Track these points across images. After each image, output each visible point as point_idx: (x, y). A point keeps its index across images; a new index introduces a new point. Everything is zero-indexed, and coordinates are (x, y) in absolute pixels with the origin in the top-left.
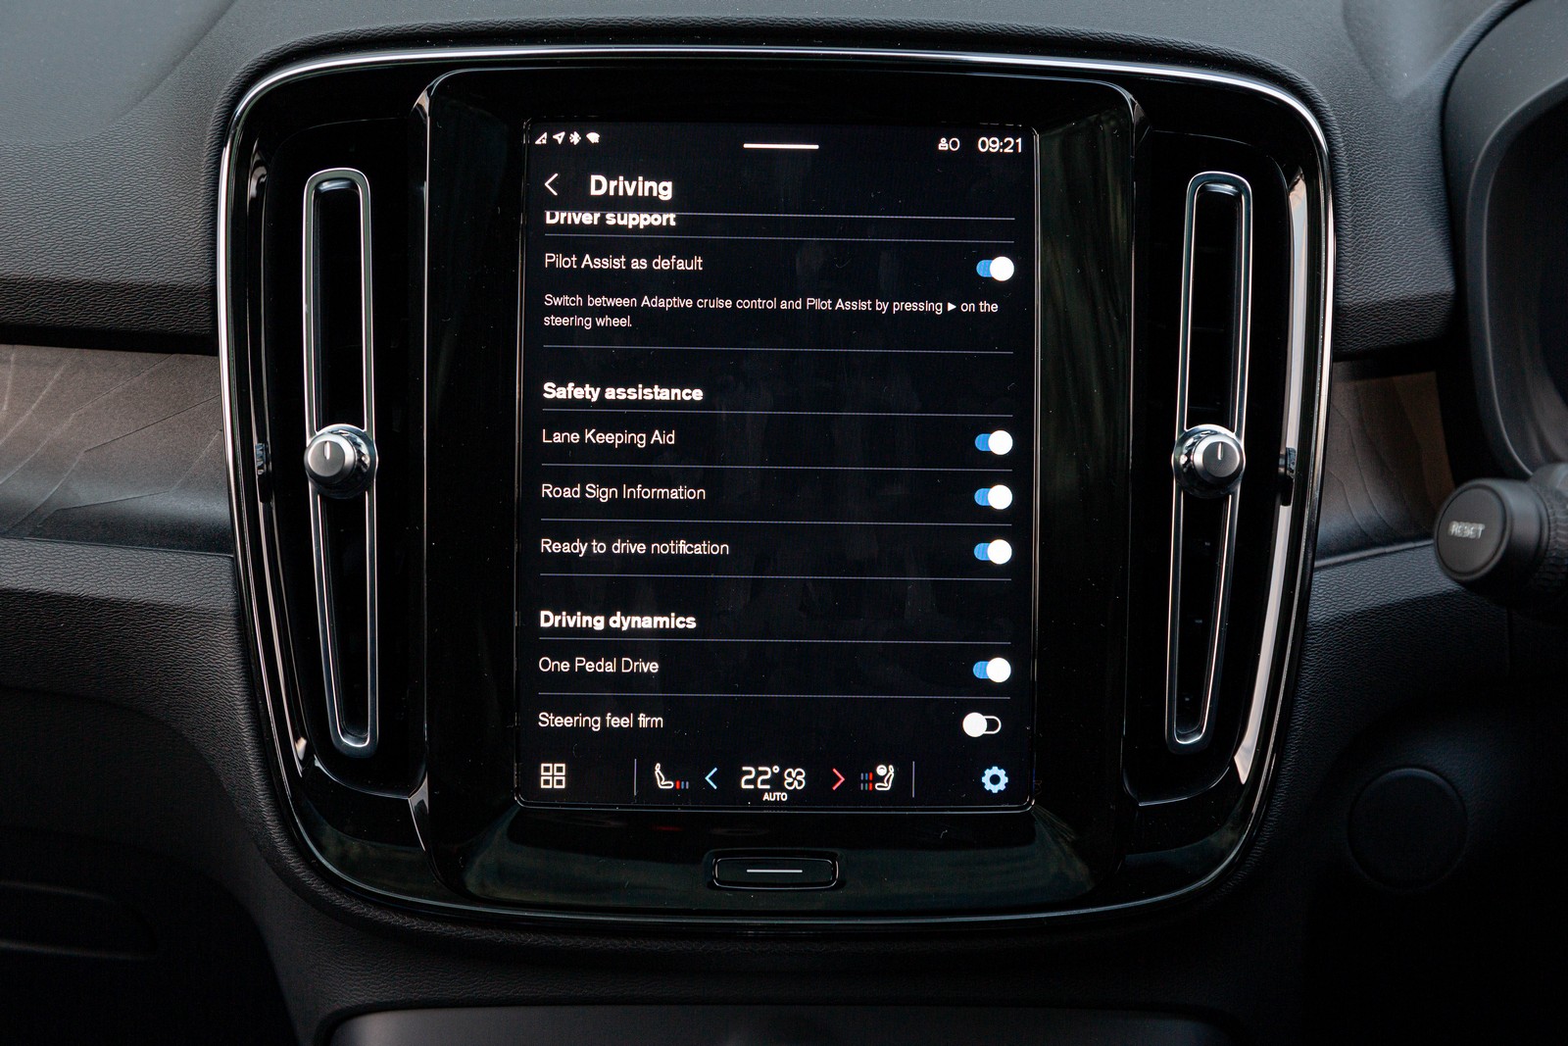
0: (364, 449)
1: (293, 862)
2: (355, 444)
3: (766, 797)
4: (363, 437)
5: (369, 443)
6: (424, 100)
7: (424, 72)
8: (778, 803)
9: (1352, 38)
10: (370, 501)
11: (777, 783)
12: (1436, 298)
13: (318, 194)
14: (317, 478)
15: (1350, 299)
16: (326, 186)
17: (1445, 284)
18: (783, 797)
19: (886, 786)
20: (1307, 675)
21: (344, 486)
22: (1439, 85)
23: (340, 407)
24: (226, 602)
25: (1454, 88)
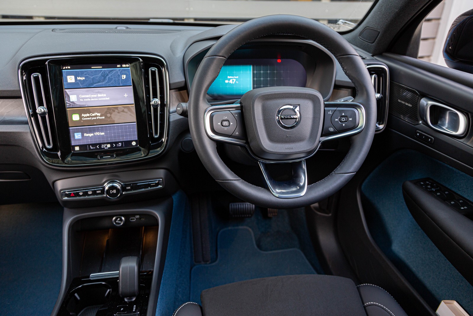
0: (45, 110)
1: (43, 162)
2: (43, 109)
3: (105, 148)
4: (45, 108)
5: (46, 109)
6: (47, 63)
7: (47, 60)
8: (107, 149)
9: (171, 50)
10: (47, 116)
11: (106, 146)
12: (182, 81)
13: (34, 77)
14: (39, 114)
15: (171, 82)
16: (34, 76)
17: (184, 80)
18: (107, 148)
19: (120, 145)
20: (171, 128)
21: (43, 115)
22: (183, 55)
23: (41, 104)
24: (29, 131)
25: (185, 55)
